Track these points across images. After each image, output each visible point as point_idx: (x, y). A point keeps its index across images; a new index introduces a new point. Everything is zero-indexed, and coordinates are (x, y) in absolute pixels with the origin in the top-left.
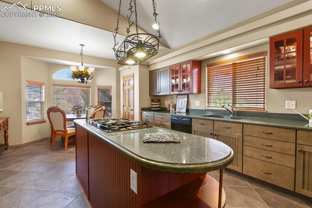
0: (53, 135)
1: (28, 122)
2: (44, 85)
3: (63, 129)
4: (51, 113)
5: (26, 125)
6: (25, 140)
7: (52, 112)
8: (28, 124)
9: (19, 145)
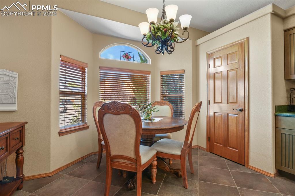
0: (109, 165)
1: (61, 129)
2: (87, 67)
3: (132, 155)
4: (108, 118)
5: (58, 135)
6: (55, 165)
7: (109, 113)
8: (61, 134)
9: (46, 174)
